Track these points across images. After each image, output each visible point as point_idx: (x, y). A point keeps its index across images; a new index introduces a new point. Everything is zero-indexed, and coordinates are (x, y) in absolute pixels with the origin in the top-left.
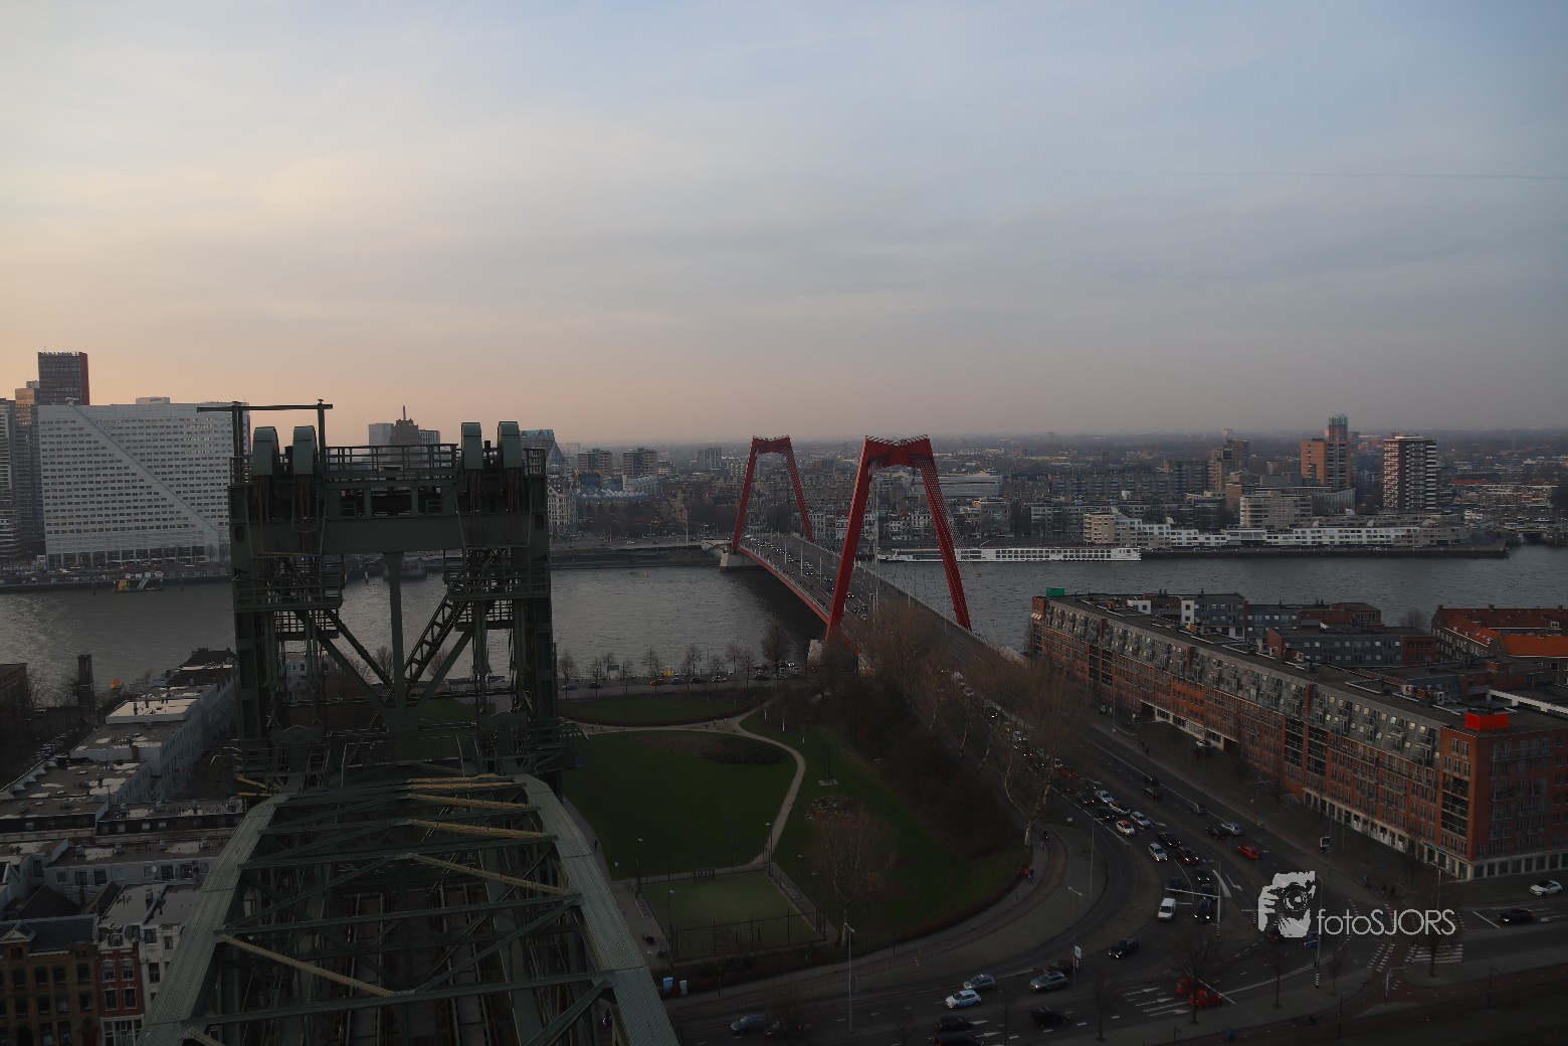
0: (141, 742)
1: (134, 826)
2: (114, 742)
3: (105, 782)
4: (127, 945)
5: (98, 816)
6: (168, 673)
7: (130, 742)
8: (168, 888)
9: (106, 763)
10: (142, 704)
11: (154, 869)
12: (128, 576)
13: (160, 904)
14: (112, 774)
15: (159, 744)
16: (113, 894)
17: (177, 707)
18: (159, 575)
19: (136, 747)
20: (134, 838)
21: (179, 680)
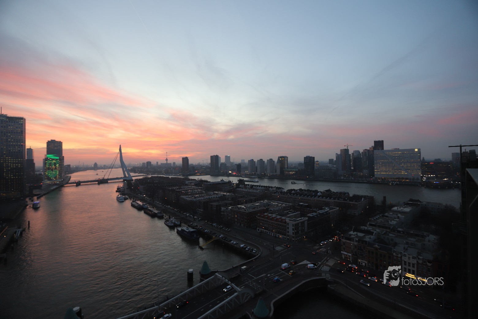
0: (399, 215)
1: (399, 232)
2: (393, 214)
3: (392, 221)
4: (400, 255)
5: (391, 228)
6: (404, 202)
7: (397, 215)
8: (409, 247)
9: (392, 218)
10: (399, 208)
11: (405, 242)
12: (391, 182)
13: (407, 249)
14: (394, 220)
15: (404, 216)
16: (395, 244)
17: (408, 209)
18: (398, 183)
19: (398, 216)
20: (399, 234)
21: (407, 204)
